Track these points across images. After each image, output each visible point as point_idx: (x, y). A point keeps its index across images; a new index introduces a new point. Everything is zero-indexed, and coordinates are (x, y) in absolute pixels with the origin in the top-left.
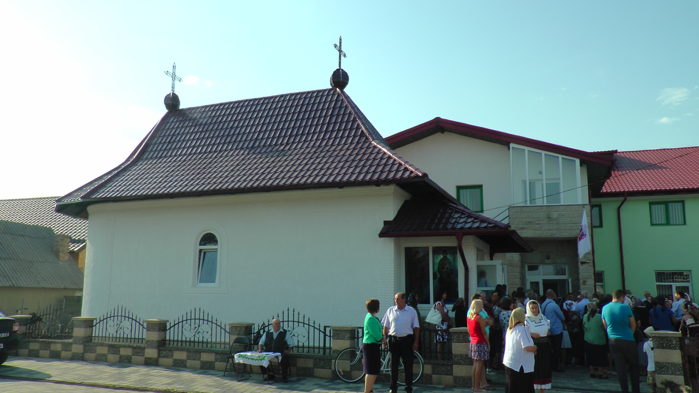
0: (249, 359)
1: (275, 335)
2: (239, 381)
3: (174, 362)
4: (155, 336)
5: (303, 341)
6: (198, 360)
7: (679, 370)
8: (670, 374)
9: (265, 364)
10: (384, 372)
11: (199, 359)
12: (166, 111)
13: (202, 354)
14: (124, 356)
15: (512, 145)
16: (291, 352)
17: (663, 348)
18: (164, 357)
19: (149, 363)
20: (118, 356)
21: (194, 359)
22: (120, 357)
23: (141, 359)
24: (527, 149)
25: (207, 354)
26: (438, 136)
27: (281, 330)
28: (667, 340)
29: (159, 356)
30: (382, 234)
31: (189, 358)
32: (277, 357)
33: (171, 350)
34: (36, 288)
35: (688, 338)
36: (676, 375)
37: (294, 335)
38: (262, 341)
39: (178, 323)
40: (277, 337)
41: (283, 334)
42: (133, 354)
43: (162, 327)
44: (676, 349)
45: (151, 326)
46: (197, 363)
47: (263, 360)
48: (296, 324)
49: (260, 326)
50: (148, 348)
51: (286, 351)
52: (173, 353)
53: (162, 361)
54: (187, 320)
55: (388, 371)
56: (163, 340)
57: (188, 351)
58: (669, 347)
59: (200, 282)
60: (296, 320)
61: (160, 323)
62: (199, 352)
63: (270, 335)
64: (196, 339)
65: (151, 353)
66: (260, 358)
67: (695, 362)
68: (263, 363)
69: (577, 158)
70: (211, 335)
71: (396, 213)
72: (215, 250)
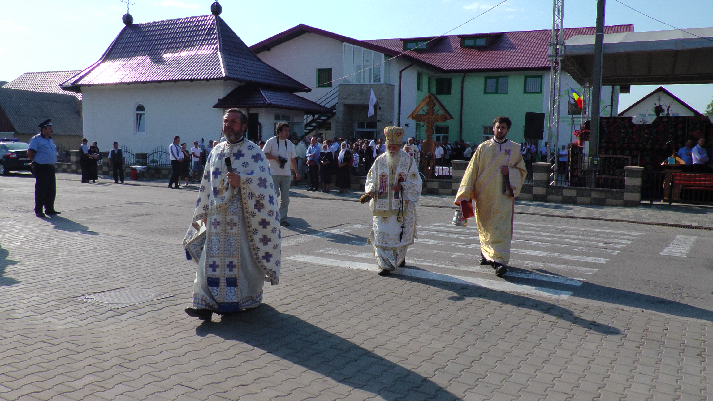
12: (125, 25)
15: (344, 43)
24: (354, 46)
34: (65, 135)
48: (162, 152)
59: (138, 132)
69: (383, 53)
70: (130, 159)
71: (226, 94)
72: (144, 114)
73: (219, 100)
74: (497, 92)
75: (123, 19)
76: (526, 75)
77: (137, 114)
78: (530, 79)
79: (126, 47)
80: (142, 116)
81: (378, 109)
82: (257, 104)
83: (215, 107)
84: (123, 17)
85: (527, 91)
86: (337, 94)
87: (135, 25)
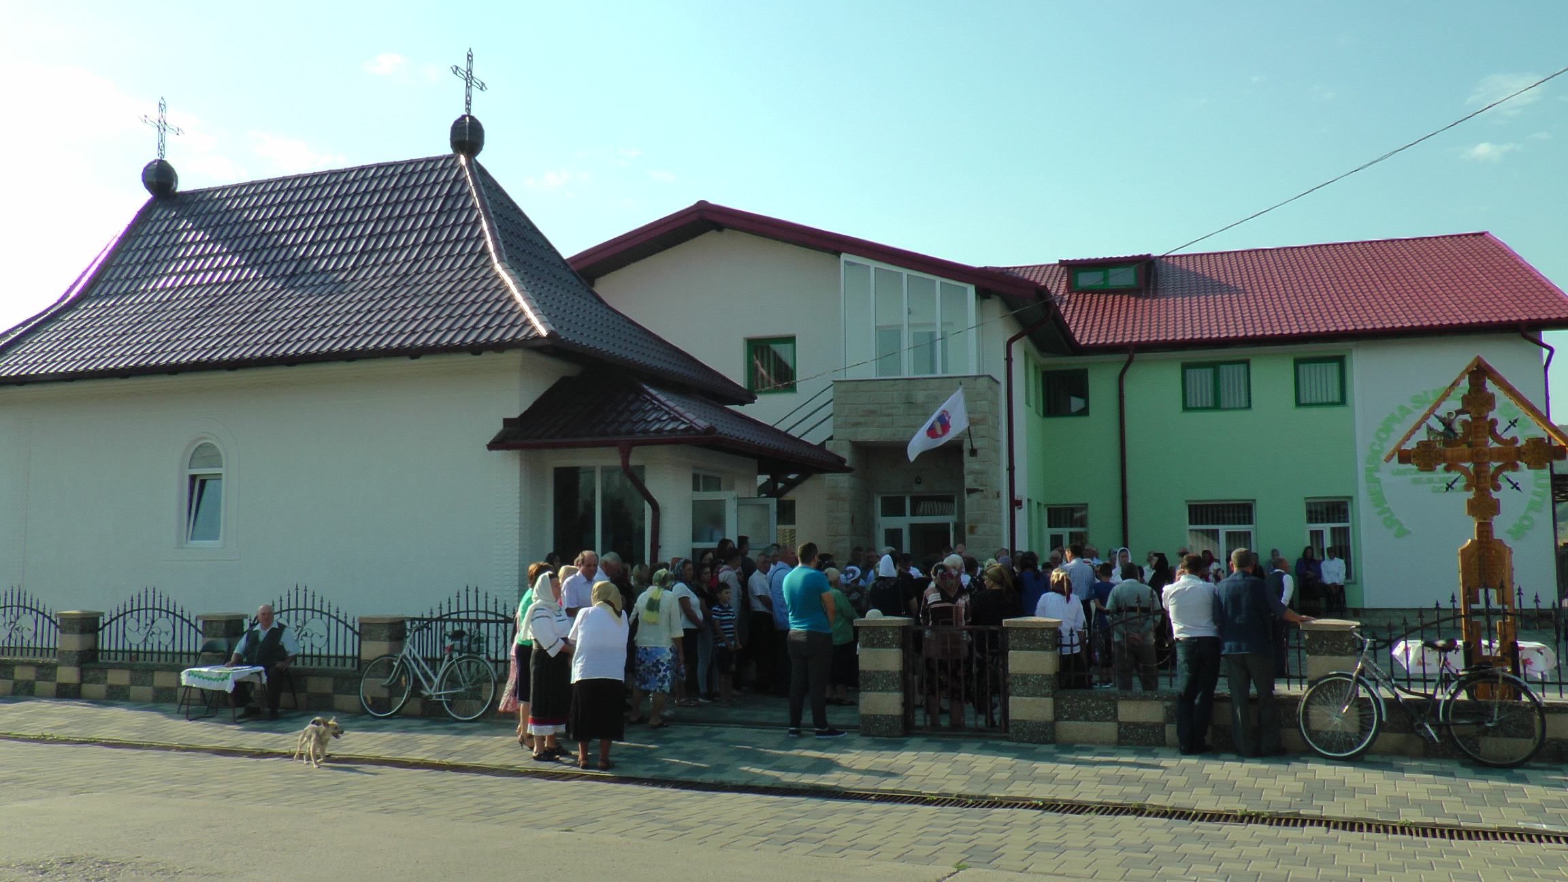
0: (203, 678)
1: (262, 635)
2: (190, 720)
3: (107, 691)
4: (73, 643)
5: (318, 645)
6: (149, 685)
7: (893, 684)
8: (880, 691)
9: (229, 687)
10: (434, 698)
11: (151, 684)
12: (149, 196)
13: (156, 674)
14: (22, 681)
15: (844, 257)
16: (292, 665)
17: (873, 646)
18: (90, 682)
19: (66, 693)
20: (10, 682)
21: (143, 685)
22: (15, 685)
23: (50, 686)
24: (873, 264)
25: (163, 673)
26: (710, 240)
27: (275, 625)
28: (880, 632)
29: (82, 681)
30: (496, 444)
31: (134, 682)
32: (259, 673)
33: (104, 668)
35: (930, 628)
36: (888, 691)
37: (306, 635)
38: (240, 647)
39: (117, 618)
40: (265, 638)
41: (278, 632)
42: (38, 679)
43: (89, 624)
44: (893, 647)
45: (67, 624)
46: (147, 691)
47: (226, 681)
48: (309, 613)
49: (253, 619)
50: (61, 665)
51: (279, 664)
52: (106, 673)
53: (87, 688)
54: (132, 611)
55: (440, 696)
56: (90, 650)
57: (131, 668)
58: (882, 644)
59: (192, 539)
60: (309, 606)
61: (83, 619)
62: (150, 670)
63: (252, 637)
64: (149, 648)
65: (68, 674)
66: (222, 677)
67: (936, 667)
68: (226, 685)
69: (971, 283)
70: (174, 638)
71: (528, 403)
72: (218, 477)
73: (507, 422)
74: (1217, 406)
75: (143, 175)
76: (1298, 356)
77: (193, 478)
78: (1307, 366)
79: (155, 261)
80: (209, 486)
81: (966, 455)
82: (645, 431)
83: (494, 445)
84: (146, 169)
85: (1303, 401)
86: (829, 409)
87: (183, 194)
